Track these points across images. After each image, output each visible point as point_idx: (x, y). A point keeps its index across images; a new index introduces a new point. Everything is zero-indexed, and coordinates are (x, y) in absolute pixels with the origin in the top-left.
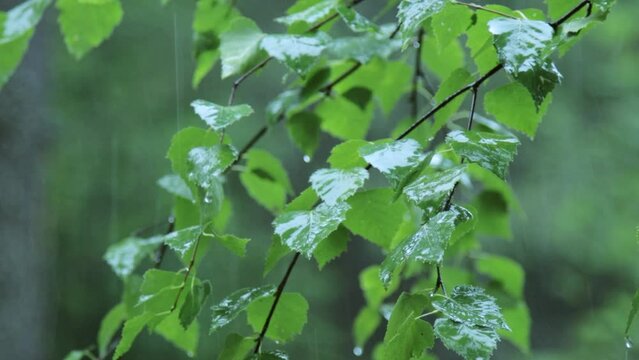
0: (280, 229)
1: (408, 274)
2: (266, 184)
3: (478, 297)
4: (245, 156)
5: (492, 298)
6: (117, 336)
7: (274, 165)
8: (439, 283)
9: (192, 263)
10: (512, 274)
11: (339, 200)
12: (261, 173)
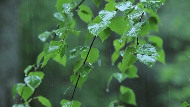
0: (89, 28)
1: (128, 42)
2: (86, 15)
3: (149, 47)
4: (79, 7)
5: (154, 47)
6: (42, 61)
7: (88, 9)
8: (138, 44)
9: (64, 38)
10: (159, 41)
11: (107, 20)
12: (84, 12)
